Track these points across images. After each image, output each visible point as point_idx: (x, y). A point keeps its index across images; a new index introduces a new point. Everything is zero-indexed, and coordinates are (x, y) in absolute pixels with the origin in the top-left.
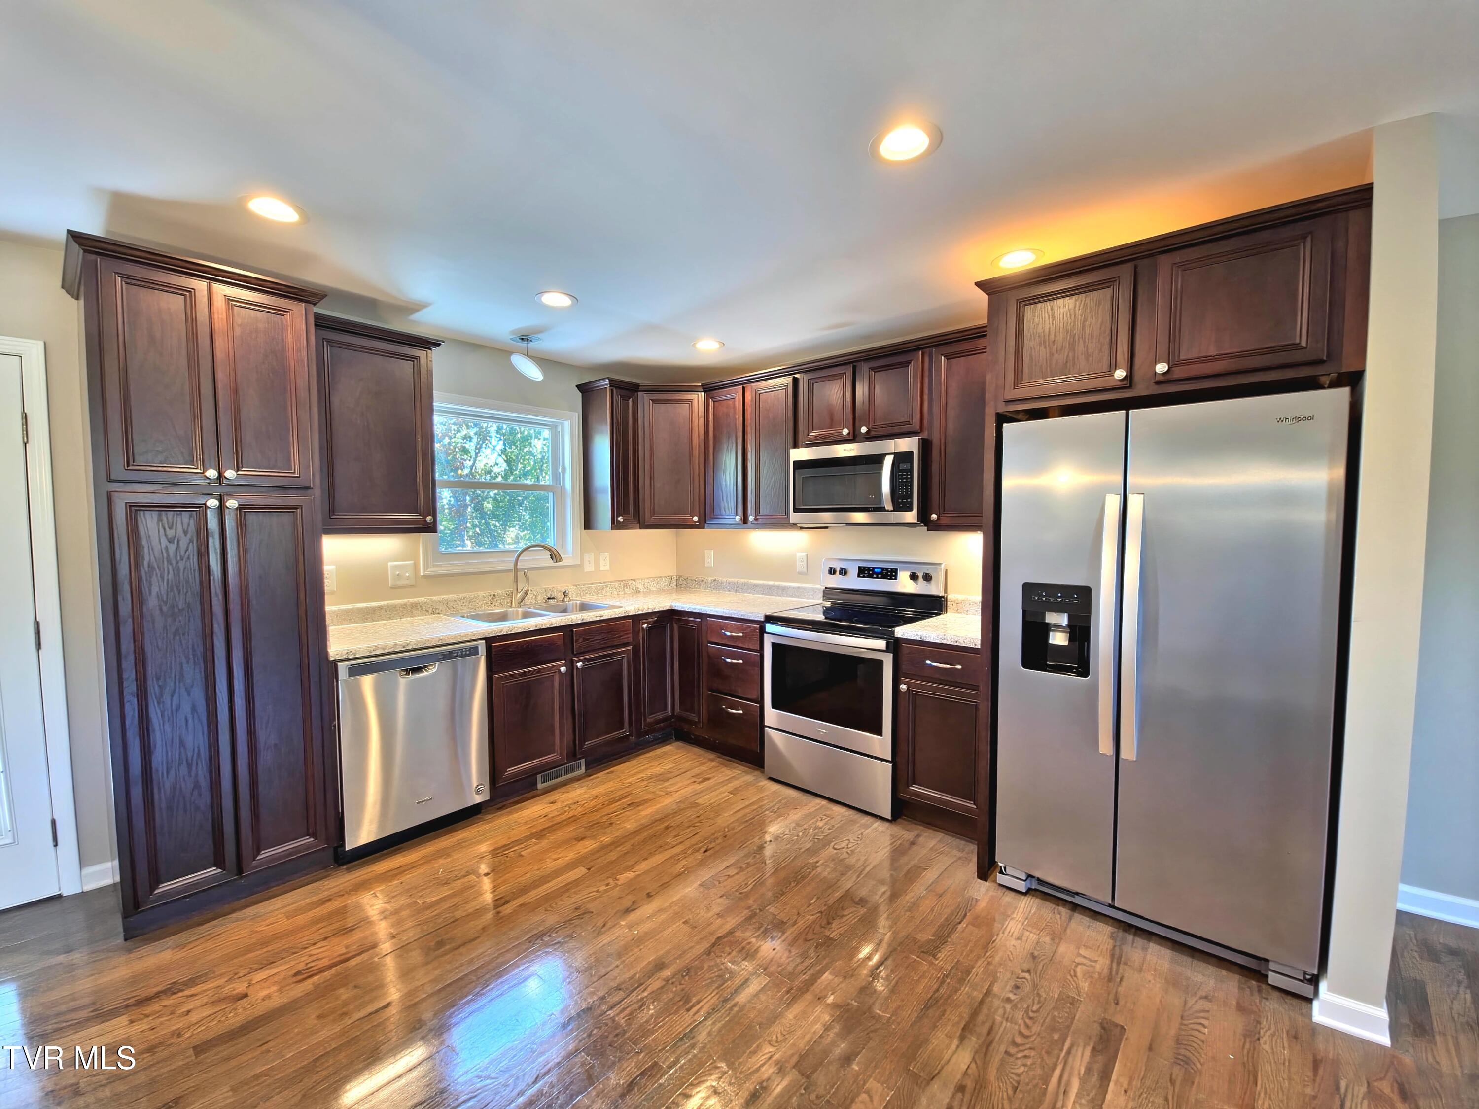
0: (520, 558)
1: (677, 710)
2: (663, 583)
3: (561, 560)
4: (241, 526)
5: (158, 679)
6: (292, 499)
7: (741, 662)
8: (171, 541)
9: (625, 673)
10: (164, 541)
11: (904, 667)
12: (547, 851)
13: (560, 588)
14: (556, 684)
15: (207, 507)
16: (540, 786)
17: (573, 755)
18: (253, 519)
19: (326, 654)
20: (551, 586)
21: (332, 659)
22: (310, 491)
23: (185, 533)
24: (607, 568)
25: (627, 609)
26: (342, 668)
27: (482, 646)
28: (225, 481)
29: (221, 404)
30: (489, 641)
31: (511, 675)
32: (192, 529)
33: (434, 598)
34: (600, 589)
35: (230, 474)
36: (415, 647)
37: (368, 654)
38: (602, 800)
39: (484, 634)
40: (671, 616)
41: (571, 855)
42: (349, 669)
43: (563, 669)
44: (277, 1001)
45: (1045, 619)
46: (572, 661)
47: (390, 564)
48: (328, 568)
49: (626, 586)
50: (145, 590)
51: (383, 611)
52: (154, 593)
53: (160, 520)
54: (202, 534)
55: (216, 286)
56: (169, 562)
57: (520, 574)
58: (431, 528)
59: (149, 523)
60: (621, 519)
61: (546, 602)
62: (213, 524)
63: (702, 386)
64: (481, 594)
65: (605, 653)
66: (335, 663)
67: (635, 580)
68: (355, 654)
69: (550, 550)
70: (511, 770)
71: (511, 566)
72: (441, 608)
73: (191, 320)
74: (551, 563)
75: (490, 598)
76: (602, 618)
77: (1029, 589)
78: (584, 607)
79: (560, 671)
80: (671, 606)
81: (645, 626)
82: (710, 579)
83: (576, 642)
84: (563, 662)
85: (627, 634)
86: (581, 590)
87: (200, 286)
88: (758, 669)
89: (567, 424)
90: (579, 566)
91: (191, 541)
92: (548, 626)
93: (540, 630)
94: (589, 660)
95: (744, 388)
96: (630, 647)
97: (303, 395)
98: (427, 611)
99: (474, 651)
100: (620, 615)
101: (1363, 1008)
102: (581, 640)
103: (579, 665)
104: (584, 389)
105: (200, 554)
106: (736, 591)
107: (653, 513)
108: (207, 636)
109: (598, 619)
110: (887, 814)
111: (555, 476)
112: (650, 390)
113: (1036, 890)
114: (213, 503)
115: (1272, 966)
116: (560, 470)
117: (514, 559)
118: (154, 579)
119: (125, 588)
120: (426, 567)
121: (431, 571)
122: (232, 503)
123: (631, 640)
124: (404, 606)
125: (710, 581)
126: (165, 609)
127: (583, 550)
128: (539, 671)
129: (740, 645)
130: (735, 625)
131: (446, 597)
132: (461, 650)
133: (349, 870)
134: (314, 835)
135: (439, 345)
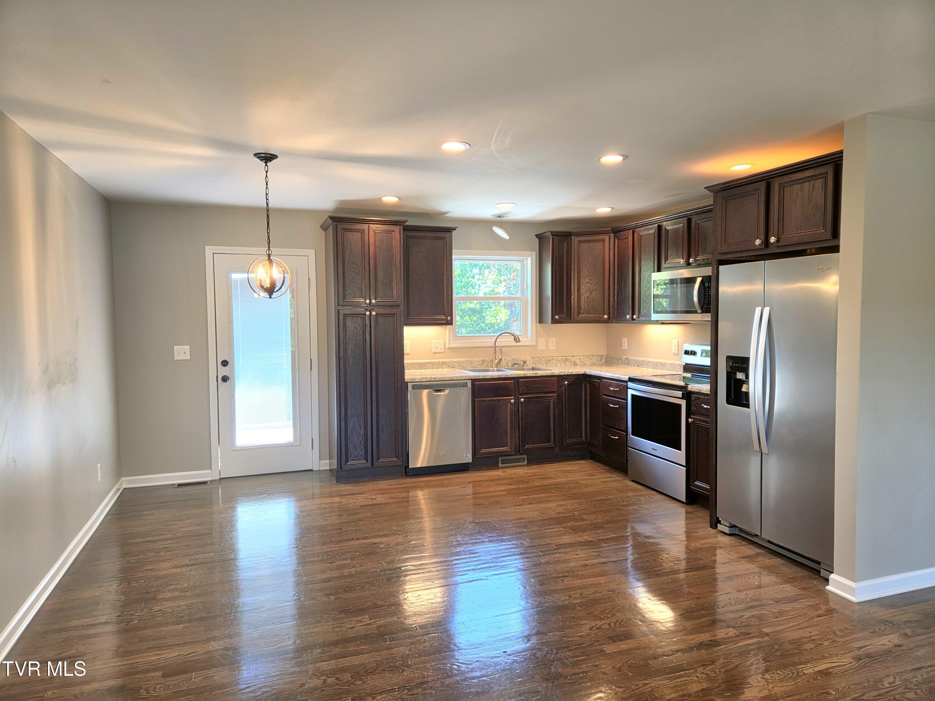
0: (497, 340)
1: (589, 438)
2: (595, 360)
3: (520, 341)
4: (376, 322)
5: (350, 381)
6: (393, 311)
7: (617, 406)
8: (355, 329)
9: (552, 410)
10: (353, 328)
11: (693, 408)
12: (492, 485)
13: (522, 359)
14: (509, 410)
15: (366, 315)
16: (500, 465)
17: (518, 451)
18: (380, 319)
19: (404, 379)
20: (516, 357)
21: (406, 381)
22: (399, 307)
23: (359, 325)
24: (554, 348)
25: (553, 371)
26: (410, 385)
27: (469, 383)
28: (372, 304)
29: (371, 273)
30: (474, 381)
31: (484, 400)
32: (361, 324)
33: (454, 360)
34: (548, 361)
35: (373, 301)
36: (439, 380)
37: (420, 381)
38: (529, 474)
39: (470, 376)
40: (585, 378)
41: (503, 488)
42: (412, 386)
43: (512, 401)
44: (384, 501)
45: (736, 376)
46: (518, 398)
47: (433, 341)
48: (406, 342)
49: (566, 360)
50: (347, 348)
51: (429, 365)
52: (350, 348)
53: (352, 320)
54: (364, 326)
55: (371, 225)
56: (354, 337)
57: (498, 349)
58: (450, 323)
59: (349, 321)
60: (557, 317)
61: (513, 366)
62: (368, 322)
63: (611, 229)
64: (476, 359)
65: (539, 395)
66: (407, 383)
67: (573, 356)
68: (415, 380)
69: (513, 335)
70: (483, 451)
71: (493, 345)
72: (456, 365)
73: (363, 241)
74: (514, 343)
75: (481, 362)
76: (537, 375)
77: (729, 358)
78: (533, 369)
79: (511, 402)
80: (585, 372)
81: (566, 382)
82: (624, 357)
83: (521, 387)
84: (513, 397)
85: (554, 386)
86: (536, 361)
87: (365, 226)
88: (626, 411)
89: (529, 259)
90: (535, 346)
91: (361, 328)
92: (504, 376)
93: (500, 378)
94: (528, 398)
95: (633, 232)
96: (555, 394)
97: (398, 266)
98: (449, 366)
99: (465, 385)
100: (548, 374)
101: (847, 582)
102: (524, 386)
103: (522, 400)
104: (540, 237)
105: (363, 333)
106: (638, 366)
107: (579, 313)
108: (365, 366)
109: (534, 375)
110: (684, 500)
111: (523, 291)
112: (578, 234)
113: (738, 535)
114: (368, 313)
115: (822, 566)
116: (525, 287)
117: (494, 340)
118: (350, 343)
119: (342, 345)
120: (450, 343)
121: (452, 345)
122: (374, 313)
123: (556, 390)
124: (439, 363)
125: (624, 359)
126: (353, 354)
127: (538, 336)
128: (499, 400)
129: (618, 396)
130: (615, 383)
131: (459, 360)
132: (460, 383)
133: (410, 478)
134: (398, 458)
135: (455, 229)
